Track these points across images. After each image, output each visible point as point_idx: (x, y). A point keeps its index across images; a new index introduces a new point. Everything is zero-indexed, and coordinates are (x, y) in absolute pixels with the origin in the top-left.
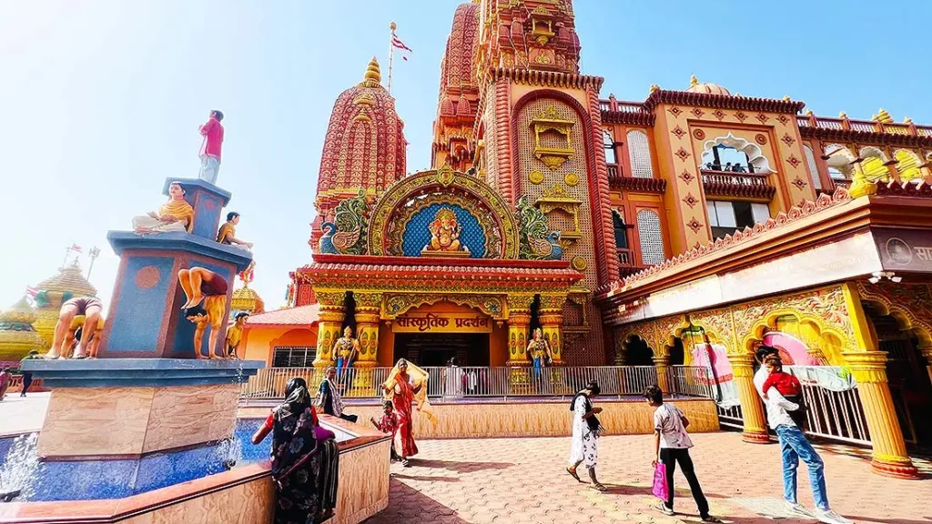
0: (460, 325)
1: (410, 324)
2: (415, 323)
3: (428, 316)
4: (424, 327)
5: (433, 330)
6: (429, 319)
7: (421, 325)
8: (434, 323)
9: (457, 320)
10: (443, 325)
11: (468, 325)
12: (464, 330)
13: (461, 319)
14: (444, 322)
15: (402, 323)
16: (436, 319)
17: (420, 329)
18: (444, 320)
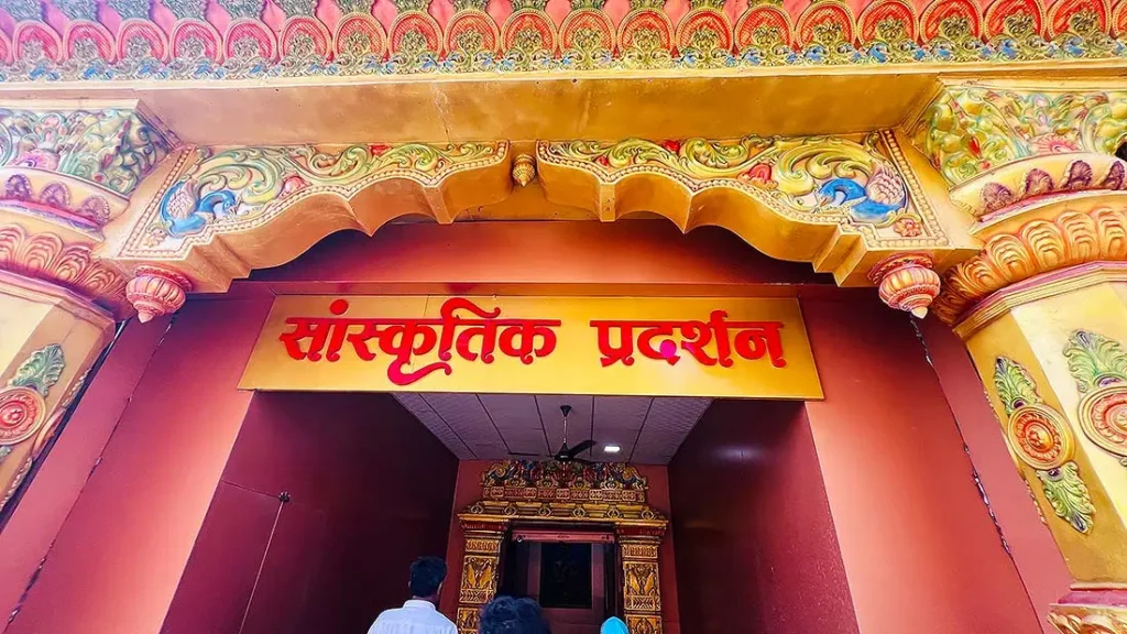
0: (624, 355)
1: (347, 349)
2: (373, 345)
3: (447, 309)
4: (417, 363)
5: (468, 377)
6: (449, 322)
7: (404, 355)
8: (476, 344)
9: (602, 327)
10: (525, 355)
11: (669, 355)
12: (647, 378)
13: (627, 327)
14: (535, 338)
15: (305, 344)
16: (488, 324)
17: (394, 374)
18: (529, 328)
